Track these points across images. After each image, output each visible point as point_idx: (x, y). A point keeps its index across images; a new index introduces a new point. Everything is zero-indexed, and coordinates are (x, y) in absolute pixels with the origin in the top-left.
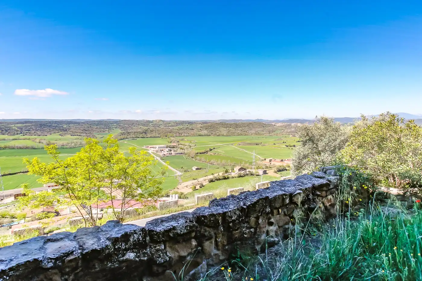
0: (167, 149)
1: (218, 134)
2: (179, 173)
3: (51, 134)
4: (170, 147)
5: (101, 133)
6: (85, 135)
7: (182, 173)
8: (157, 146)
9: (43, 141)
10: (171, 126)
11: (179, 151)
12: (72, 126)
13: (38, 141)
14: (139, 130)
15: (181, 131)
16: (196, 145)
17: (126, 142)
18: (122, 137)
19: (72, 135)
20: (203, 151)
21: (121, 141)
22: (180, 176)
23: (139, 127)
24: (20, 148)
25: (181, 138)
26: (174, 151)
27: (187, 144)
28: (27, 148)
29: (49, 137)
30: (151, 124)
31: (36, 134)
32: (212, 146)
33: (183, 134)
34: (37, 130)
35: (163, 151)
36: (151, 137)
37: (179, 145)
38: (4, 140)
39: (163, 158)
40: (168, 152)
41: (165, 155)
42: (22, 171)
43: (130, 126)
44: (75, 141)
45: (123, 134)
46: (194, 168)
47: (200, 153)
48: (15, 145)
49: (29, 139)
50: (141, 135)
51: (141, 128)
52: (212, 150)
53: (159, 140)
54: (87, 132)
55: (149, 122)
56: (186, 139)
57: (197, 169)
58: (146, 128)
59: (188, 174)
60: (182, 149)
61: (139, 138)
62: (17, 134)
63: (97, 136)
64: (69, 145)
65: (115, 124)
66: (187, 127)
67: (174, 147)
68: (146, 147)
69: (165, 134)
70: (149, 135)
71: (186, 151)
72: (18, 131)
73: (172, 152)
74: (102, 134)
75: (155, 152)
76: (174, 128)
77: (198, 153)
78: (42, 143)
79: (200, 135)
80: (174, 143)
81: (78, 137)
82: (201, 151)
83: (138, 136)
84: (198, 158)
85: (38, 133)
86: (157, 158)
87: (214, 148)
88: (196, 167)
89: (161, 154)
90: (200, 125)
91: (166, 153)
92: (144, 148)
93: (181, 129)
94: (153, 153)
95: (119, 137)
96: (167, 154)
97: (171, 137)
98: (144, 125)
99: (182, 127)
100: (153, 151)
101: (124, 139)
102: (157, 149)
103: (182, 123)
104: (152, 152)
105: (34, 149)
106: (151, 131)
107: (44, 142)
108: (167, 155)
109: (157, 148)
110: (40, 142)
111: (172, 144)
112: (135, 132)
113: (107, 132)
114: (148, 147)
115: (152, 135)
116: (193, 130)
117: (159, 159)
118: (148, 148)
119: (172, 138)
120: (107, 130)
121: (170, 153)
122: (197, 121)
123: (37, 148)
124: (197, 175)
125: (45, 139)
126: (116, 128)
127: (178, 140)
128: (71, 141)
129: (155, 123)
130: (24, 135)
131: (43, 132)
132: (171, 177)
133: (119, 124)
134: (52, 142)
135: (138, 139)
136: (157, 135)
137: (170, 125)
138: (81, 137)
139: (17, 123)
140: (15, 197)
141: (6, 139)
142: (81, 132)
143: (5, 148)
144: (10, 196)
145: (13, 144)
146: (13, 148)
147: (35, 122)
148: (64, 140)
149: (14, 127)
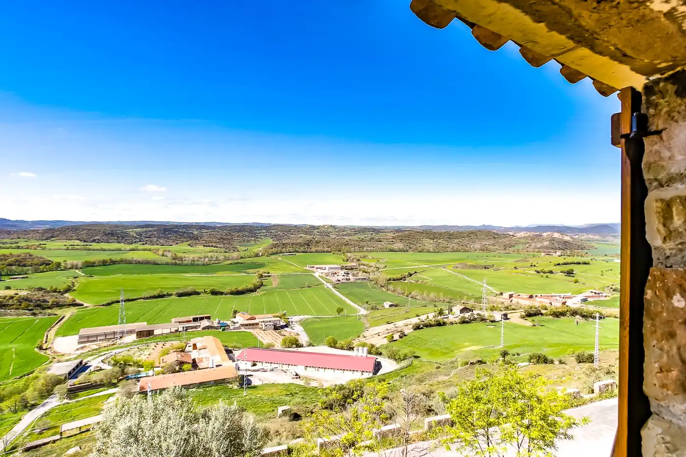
0: (342, 272)
1: (419, 248)
2: (363, 312)
3: (177, 243)
4: (346, 269)
5: (245, 244)
6: (222, 246)
7: (368, 312)
8: (327, 267)
9: (166, 253)
10: (346, 235)
11: (361, 275)
12: (205, 233)
13: (160, 253)
14: (299, 241)
15: (362, 244)
16: (386, 266)
17: (279, 258)
18: (274, 250)
19: (204, 246)
20: (399, 276)
21: (272, 257)
22: (366, 316)
23: (299, 236)
24: (139, 263)
25: (362, 254)
26: (354, 275)
27: (373, 264)
28: (147, 263)
29: (175, 248)
30: (315, 231)
31: (158, 243)
32: (411, 268)
33: (365, 248)
34: (160, 238)
35: (336, 275)
36: (317, 252)
37: (359, 265)
38: (120, 250)
39: (337, 286)
40: (344, 276)
41: (339, 281)
42: (143, 297)
43: (286, 233)
44: (210, 254)
45: (275, 246)
46: (387, 305)
47: (394, 280)
48: (133, 258)
49: (150, 250)
50: (302, 249)
51: (301, 237)
52: (412, 275)
53: (329, 257)
54: (225, 242)
55: (313, 228)
56: (370, 255)
57: (391, 306)
58: (309, 237)
59: (377, 314)
60: (366, 273)
61: (298, 252)
62: (135, 242)
63: (239, 248)
64: (202, 260)
65: (264, 231)
66: (371, 236)
67: (352, 269)
68: (311, 267)
69: (338, 249)
70: (314, 249)
71: (372, 276)
72: (137, 238)
73: (350, 276)
74: (246, 246)
75: (324, 276)
76: (351, 238)
77: (390, 280)
78: (166, 256)
79: (391, 251)
80: (352, 261)
81: (213, 248)
82: (395, 277)
83: (297, 249)
84: (391, 287)
85: (161, 241)
86: (328, 285)
87: (416, 272)
88: (391, 303)
89: (334, 279)
90: (391, 235)
91: (340, 278)
92: (308, 268)
93: (362, 240)
94: (322, 277)
95: (270, 251)
96: (342, 279)
97: (347, 252)
98: (306, 233)
99: (362, 237)
100: (320, 274)
101: (277, 253)
102: (326, 271)
103: (364, 230)
104: (319, 276)
105: (157, 264)
106: (317, 242)
107: (169, 255)
108: (344, 281)
109: (327, 269)
110: (163, 255)
111: (349, 264)
112: (293, 244)
113: (253, 242)
114: (313, 267)
115: (319, 249)
116: (381, 241)
117: (331, 287)
118: (314, 269)
119: (349, 255)
120: (253, 238)
121: (348, 278)
122: (386, 228)
123: (160, 262)
124: (393, 315)
125: (169, 251)
126: (265, 236)
127: (358, 257)
128: (203, 255)
129: (322, 229)
130: (143, 244)
131: (168, 240)
132: (352, 318)
133: (270, 231)
134: (179, 255)
135: (297, 254)
136: (326, 249)
137: (344, 233)
138: (217, 249)
139: (136, 228)
140: (137, 335)
141: (122, 249)
142: (218, 241)
143: (122, 262)
144: (130, 332)
145: (130, 256)
146: (130, 262)
147: (158, 225)
148: (194, 252)
149: (132, 232)
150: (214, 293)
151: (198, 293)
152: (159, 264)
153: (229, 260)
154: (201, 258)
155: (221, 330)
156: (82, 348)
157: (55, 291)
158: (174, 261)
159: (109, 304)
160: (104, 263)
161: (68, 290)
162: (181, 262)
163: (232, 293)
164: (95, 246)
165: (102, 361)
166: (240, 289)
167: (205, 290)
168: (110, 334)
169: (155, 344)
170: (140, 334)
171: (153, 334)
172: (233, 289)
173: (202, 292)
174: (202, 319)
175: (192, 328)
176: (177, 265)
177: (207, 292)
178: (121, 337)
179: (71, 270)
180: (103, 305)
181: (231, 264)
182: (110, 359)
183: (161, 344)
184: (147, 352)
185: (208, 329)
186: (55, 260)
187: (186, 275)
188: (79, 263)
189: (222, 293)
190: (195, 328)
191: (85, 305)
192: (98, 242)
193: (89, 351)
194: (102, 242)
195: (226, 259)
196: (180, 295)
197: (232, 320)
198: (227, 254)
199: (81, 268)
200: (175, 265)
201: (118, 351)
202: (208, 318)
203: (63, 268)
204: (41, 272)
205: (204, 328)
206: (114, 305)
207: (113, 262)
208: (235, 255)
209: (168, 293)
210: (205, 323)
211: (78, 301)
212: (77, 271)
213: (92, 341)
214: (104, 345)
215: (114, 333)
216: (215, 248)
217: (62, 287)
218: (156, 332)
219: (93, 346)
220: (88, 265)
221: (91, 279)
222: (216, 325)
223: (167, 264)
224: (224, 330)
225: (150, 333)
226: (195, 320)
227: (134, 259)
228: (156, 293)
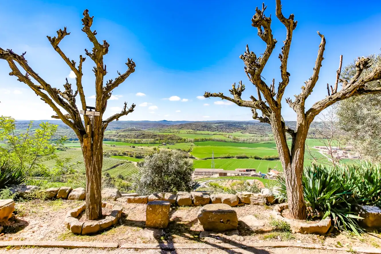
0: (341, 152)
3: (235, 132)
6: (259, 133)
9: (230, 136)
13: (227, 136)
19: (250, 133)
24: (218, 141)
26: (351, 154)
28: (221, 141)
30: (318, 125)
35: (336, 153)
38: (209, 134)
44: (252, 138)
49: (222, 135)
54: (261, 131)
63: (269, 135)
67: (349, 150)
68: (317, 147)
70: (318, 136)
72: (216, 129)
73: (348, 155)
81: (254, 134)
85: (227, 130)
86: (331, 159)
91: (340, 155)
92: (314, 148)
96: (342, 156)
104: (323, 153)
106: (320, 132)
107: (232, 137)
108: (343, 158)
110: (229, 137)
111: (347, 147)
118: (319, 149)
121: (346, 156)
128: (249, 138)
130: (219, 132)
131: (230, 130)
138: (256, 135)
139: (216, 123)
140: (219, 175)
141: (210, 134)
142: (256, 130)
143: (210, 140)
144: (216, 173)
145: (213, 137)
146: (213, 140)
147: (226, 122)
148: (244, 136)
149: (214, 126)
150: (256, 158)
151: (247, 158)
152: (227, 142)
153: (263, 141)
154: (248, 140)
155: (262, 178)
156: (196, 177)
157: (184, 151)
158: (234, 140)
159: (206, 159)
160: (202, 140)
161: (189, 151)
162: (238, 141)
163: (266, 159)
164: (198, 132)
165: (205, 184)
166: (271, 157)
167: (251, 156)
168: (207, 173)
169: (228, 180)
170: (221, 174)
171: (227, 175)
172: (267, 157)
173: (250, 157)
174: (251, 170)
175: (246, 175)
176: (236, 142)
177: (252, 157)
178: (212, 175)
179: (189, 143)
180: (203, 159)
181: (264, 143)
182: (208, 184)
183: (231, 180)
184: (224, 183)
185: (255, 176)
186: (184, 138)
187: (242, 148)
188: (193, 139)
189: (261, 159)
190: (248, 175)
191: (196, 158)
192: (199, 131)
193: (199, 179)
194: (201, 130)
195: (262, 140)
196: (239, 158)
197: (267, 173)
198: (262, 138)
199: (193, 142)
200: (235, 143)
201: (212, 180)
202: (254, 170)
203: (186, 142)
204: (179, 143)
205: (253, 176)
206: (208, 160)
207: (206, 140)
208: (267, 138)
209: (232, 156)
210: (253, 173)
211: (193, 156)
212: (192, 143)
213: (200, 175)
214: (205, 177)
215: (209, 172)
216: (255, 135)
217: (187, 150)
218: (228, 174)
219: (200, 177)
220: (196, 141)
221: (198, 147)
222: (259, 175)
223: (231, 142)
224: (263, 178)
225: (225, 174)
226: (247, 171)
227: (215, 139)
228: (226, 155)
